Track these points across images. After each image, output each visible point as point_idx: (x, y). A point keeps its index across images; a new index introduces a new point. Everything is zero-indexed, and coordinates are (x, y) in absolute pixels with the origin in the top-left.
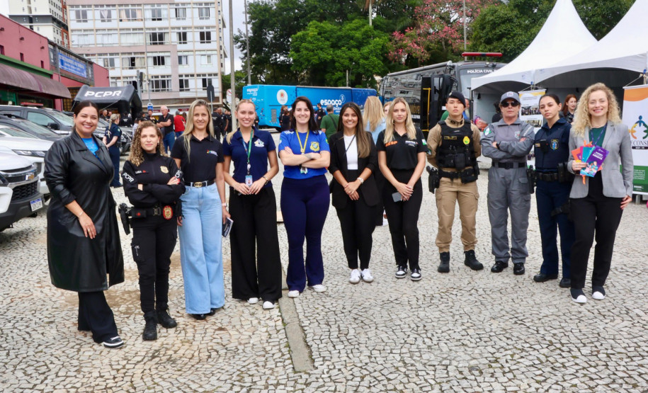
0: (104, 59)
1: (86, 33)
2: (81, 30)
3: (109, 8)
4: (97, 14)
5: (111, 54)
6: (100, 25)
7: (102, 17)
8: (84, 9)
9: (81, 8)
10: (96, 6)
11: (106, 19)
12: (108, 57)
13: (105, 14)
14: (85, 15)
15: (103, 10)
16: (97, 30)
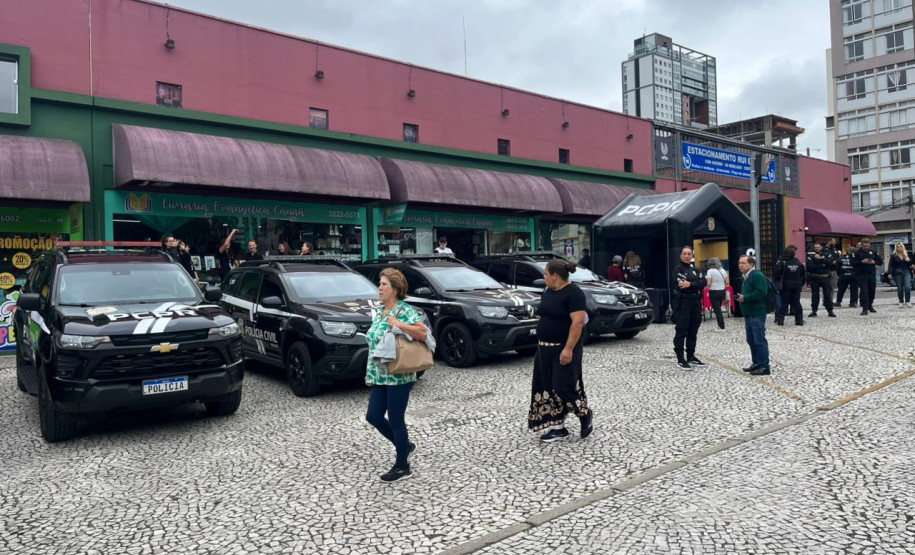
0: (892, 152)
1: (862, 115)
2: (854, 112)
3: (901, 68)
4: (882, 81)
5: (903, 143)
6: (886, 97)
7: (890, 83)
8: (861, 77)
9: (855, 77)
10: (881, 69)
11: (897, 85)
12: (900, 147)
13: (896, 80)
14: (861, 86)
15: (892, 73)
16: (881, 107)
